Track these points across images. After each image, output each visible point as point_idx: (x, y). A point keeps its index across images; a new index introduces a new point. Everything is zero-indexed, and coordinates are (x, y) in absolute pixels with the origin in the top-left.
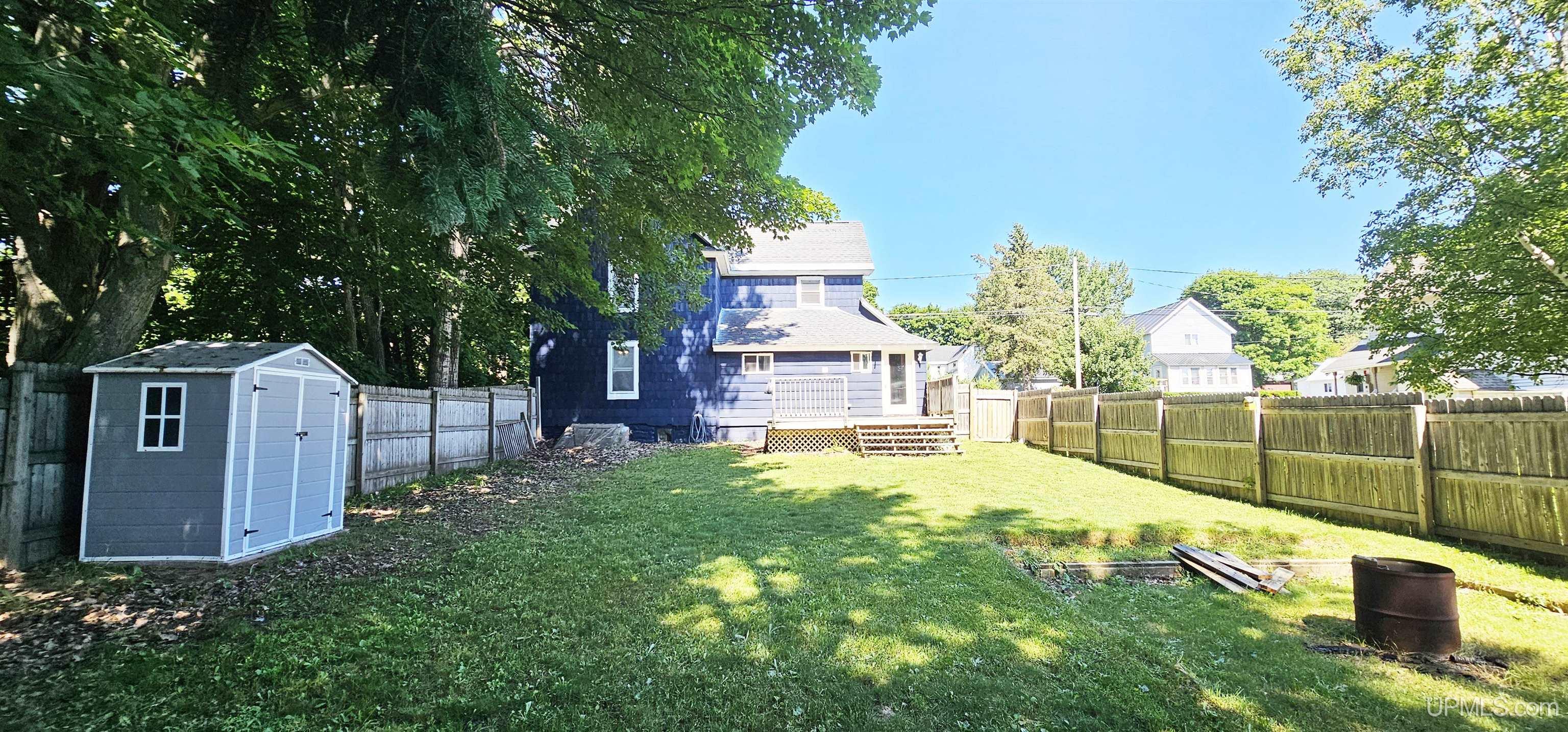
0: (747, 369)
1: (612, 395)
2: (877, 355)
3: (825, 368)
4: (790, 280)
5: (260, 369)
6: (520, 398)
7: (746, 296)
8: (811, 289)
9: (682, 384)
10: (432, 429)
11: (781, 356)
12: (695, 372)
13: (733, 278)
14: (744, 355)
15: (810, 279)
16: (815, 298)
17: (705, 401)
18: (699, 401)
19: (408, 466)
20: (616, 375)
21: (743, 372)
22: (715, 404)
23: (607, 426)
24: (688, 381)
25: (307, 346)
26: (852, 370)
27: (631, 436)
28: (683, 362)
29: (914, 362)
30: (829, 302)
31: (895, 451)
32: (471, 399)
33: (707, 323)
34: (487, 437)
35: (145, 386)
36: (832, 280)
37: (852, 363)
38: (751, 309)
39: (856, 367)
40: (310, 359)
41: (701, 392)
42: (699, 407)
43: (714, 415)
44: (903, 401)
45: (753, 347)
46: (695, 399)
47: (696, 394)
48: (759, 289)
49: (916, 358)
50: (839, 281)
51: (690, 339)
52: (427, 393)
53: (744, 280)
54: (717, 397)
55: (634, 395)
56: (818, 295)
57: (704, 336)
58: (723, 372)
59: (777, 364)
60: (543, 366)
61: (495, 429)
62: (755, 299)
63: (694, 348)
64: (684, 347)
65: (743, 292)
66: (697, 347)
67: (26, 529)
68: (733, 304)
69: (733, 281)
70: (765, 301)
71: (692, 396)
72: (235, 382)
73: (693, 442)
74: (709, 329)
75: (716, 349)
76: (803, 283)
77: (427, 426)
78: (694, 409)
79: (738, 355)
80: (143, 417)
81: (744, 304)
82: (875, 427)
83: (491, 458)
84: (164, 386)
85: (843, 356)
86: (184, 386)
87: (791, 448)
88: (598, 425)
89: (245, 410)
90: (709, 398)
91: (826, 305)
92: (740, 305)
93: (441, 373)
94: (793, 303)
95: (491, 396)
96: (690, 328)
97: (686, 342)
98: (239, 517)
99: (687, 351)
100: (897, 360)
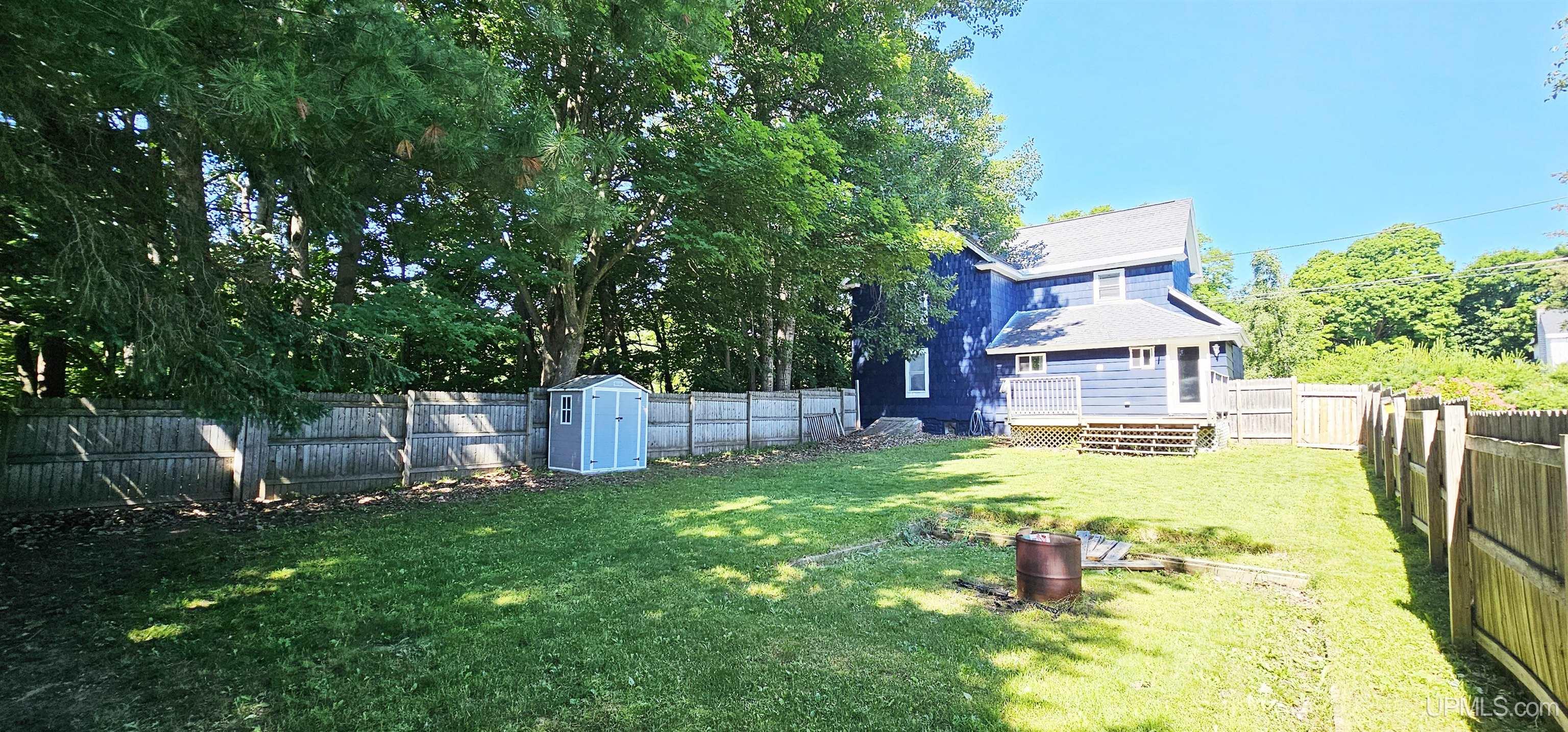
0: (1021, 369)
1: (910, 394)
2: (1161, 350)
3: (1099, 365)
4: (1085, 277)
5: (595, 389)
6: (835, 397)
7: (1041, 298)
8: (1109, 283)
9: (963, 384)
10: (748, 419)
11: (1053, 356)
12: (976, 375)
13: (1028, 282)
14: (1017, 357)
15: (1109, 274)
16: (1115, 292)
17: (984, 399)
18: (978, 399)
19: (729, 441)
20: (913, 379)
21: (1017, 371)
22: (992, 402)
23: (903, 419)
24: (969, 382)
25: (620, 376)
26: (1131, 367)
27: (923, 428)
28: (964, 365)
29: (1209, 355)
30: (1130, 295)
31: (1152, 451)
32: (782, 398)
33: (984, 329)
34: (798, 425)
35: (563, 396)
36: (1132, 271)
37: (1131, 359)
38: (1045, 310)
39: (1134, 364)
40: (622, 382)
41: (981, 391)
42: (979, 405)
43: (991, 412)
44: (1196, 399)
45: (1024, 349)
46: (975, 397)
47: (976, 393)
48: (1055, 290)
49: (1212, 351)
50: (1143, 270)
51: (969, 344)
52: (744, 395)
53: (1037, 283)
54: (995, 396)
55: (926, 394)
56: (1117, 288)
57: (981, 341)
58: (999, 373)
59: (1050, 363)
60: (861, 372)
61: (803, 420)
62: (1050, 299)
63: (973, 352)
64: (964, 351)
65: (1038, 294)
66: (976, 352)
67: (533, 453)
68: (1029, 306)
69: (1028, 284)
70: (1061, 301)
71: (972, 394)
72: (584, 394)
73: (971, 434)
74: (986, 334)
75: (990, 352)
76: (1101, 278)
77: (744, 416)
78: (974, 406)
79: (1013, 356)
80: (562, 410)
81: (1039, 305)
82: (1138, 426)
83: (801, 440)
84: (567, 396)
85: (1121, 353)
86: (571, 396)
87: (1033, 443)
88: (898, 419)
89: (589, 407)
90: (987, 397)
91: (1127, 298)
92: (1035, 307)
93: (767, 381)
94: (1089, 300)
95: (800, 397)
96: (970, 334)
97: (966, 347)
98: (587, 455)
99: (968, 355)
100: (1189, 355)
